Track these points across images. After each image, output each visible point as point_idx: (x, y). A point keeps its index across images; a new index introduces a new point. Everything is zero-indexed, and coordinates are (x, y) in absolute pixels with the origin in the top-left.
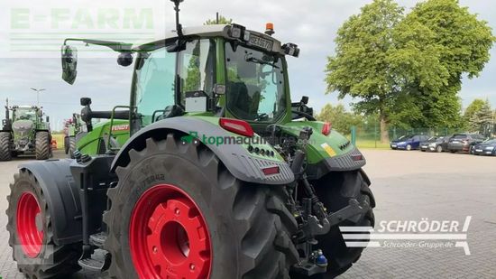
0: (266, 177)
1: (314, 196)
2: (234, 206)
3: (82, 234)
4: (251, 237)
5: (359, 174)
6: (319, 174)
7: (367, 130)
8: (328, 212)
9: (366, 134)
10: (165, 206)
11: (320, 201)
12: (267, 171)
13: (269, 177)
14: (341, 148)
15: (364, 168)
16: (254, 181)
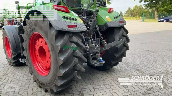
0: (68, 29)
1: (102, 37)
2: (55, 40)
3: (20, 51)
4: (62, 52)
5: (122, 29)
6: (104, 29)
7: (151, 15)
8: (107, 43)
9: (150, 16)
10: (39, 40)
11: (104, 39)
12: (69, 26)
13: (70, 29)
14: (115, 18)
15: (125, 26)
16: (63, 30)
